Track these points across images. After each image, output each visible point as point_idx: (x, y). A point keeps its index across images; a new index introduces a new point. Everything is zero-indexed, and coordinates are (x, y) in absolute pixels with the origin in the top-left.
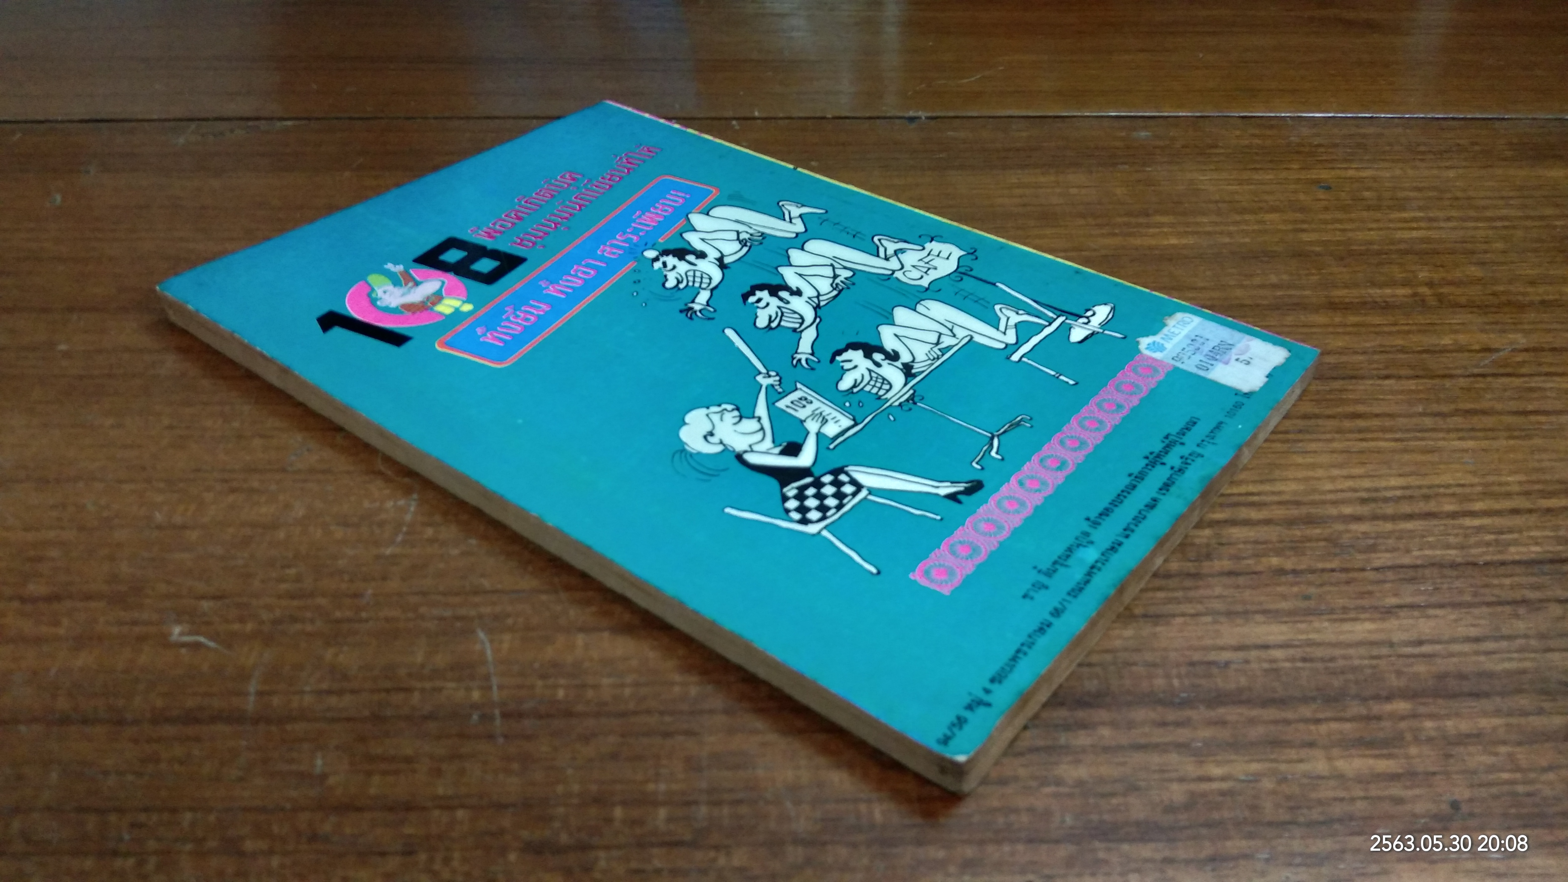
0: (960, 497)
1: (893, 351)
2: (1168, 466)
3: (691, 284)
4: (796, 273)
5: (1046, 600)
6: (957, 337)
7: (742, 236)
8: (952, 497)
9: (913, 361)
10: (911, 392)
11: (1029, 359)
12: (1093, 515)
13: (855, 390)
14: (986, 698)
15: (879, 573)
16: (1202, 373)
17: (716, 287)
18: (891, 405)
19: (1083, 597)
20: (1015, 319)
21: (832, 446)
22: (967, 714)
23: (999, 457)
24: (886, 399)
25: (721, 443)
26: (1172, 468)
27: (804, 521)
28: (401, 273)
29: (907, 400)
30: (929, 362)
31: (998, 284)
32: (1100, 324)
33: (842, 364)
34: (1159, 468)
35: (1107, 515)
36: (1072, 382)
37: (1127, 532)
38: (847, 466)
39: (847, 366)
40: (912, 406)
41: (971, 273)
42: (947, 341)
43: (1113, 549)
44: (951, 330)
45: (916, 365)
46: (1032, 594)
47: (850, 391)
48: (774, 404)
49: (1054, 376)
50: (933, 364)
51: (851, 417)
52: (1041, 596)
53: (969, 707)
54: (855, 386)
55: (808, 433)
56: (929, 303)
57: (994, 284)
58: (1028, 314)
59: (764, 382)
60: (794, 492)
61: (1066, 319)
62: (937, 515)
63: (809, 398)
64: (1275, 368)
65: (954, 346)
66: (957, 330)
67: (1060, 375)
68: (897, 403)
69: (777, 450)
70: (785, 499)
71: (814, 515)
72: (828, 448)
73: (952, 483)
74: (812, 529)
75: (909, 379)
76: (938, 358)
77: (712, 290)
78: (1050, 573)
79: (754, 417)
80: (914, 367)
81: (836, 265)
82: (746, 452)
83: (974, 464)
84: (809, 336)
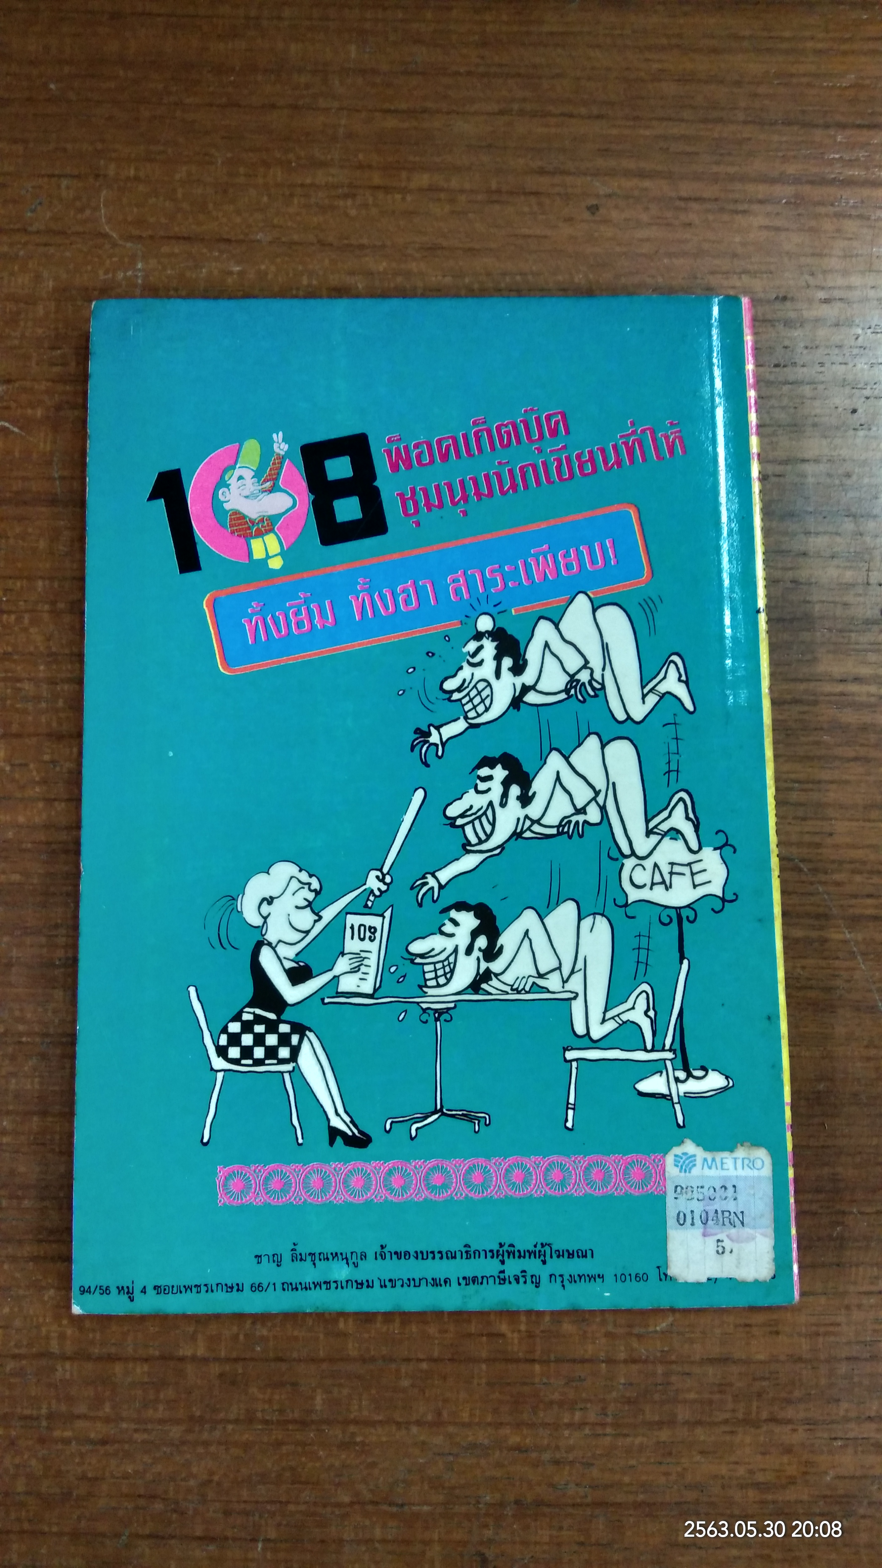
0: (339, 1140)
1: (502, 947)
2: (502, 1268)
3: (464, 701)
4: (558, 773)
5: (267, 1273)
6: (565, 984)
7: (584, 676)
8: (334, 1133)
9: (496, 975)
10: (452, 1005)
11: (577, 1068)
12: (391, 1247)
13: (418, 960)
14: (137, 1294)
15: (206, 1144)
16: (671, 1221)
17: (477, 726)
18: (418, 1003)
19: (289, 1294)
20: (638, 1016)
21: (327, 1000)
22: (114, 1291)
23: (414, 1133)
24: (426, 993)
25: (265, 918)
26: (503, 1272)
27: (222, 1052)
28: (278, 454)
29: (436, 1011)
30: (508, 989)
31: (685, 962)
32: (685, 1093)
33: (447, 922)
34: (496, 1262)
35: (399, 1258)
36: (569, 1125)
37: (388, 1284)
38: (311, 1030)
39: (449, 928)
40: (431, 1019)
41: (685, 923)
42: (553, 982)
43: (360, 1285)
44: (572, 972)
45: (494, 982)
46: (265, 1259)
47: (412, 958)
48: (347, 913)
49: (568, 1103)
50: (507, 993)
51: (378, 985)
52: (267, 1267)
53: (120, 1289)
54: (422, 956)
55: (331, 970)
56: (602, 924)
57: (682, 958)
58: (653, 1023)
59: (373, 883)
60: (250, 1017)
61: (671, 1060)
62: (303, 1138)
63: (378, 934)
64: (730, 1279)
65: (549, 992)
66: (577, 979)
67: (574, 1109)
68: (424, 1006)
69: (289, 965)
70: (237, 1018)
71: (234, 1052)
72: (323, 1000)
73: (352, 1122)
74: (219, 1063)
75: (470, 990)
76: (519, 992)
77: (472, 726)
78: (297, 1257)
79: (317, 914)
80: (490, 983)
81: (600, 799)
82: (269, 944)
83: (389, 1122)
84: (469, 862)
